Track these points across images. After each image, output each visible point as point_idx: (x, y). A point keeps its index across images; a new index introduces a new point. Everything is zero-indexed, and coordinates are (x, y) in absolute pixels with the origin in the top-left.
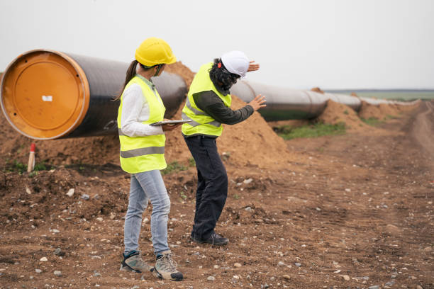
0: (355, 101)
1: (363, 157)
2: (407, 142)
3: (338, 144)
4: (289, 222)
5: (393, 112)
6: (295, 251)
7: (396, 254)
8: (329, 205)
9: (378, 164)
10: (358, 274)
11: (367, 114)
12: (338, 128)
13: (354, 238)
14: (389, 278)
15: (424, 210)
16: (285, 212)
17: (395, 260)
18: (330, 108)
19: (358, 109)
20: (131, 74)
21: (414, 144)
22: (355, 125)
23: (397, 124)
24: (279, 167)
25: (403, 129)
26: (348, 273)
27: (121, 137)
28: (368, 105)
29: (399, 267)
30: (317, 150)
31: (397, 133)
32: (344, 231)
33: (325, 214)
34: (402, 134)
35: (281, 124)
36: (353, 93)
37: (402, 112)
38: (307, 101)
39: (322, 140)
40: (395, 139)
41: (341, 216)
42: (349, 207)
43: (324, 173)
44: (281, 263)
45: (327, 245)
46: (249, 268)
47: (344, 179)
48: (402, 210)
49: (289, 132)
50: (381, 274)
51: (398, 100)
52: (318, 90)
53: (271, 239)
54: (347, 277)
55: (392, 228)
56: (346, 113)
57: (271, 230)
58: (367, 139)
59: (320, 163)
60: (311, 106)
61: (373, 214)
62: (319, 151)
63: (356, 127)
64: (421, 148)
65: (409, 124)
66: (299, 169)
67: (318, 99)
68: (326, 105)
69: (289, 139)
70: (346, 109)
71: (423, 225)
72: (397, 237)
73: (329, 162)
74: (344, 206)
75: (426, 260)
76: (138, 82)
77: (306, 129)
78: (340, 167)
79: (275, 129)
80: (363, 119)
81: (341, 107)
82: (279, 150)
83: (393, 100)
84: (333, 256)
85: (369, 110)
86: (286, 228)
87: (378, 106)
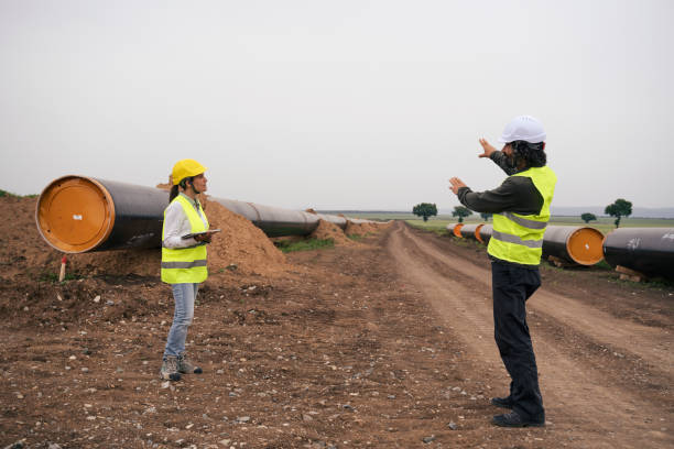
0: (342, 220)
1: (348, 266)
2: (383, 254)
3: (328, 256)
4: (287, 323)
5: (373, 230)
6: (292, 347)
7: (374, 346)
8: (320, 308)
9: (360, 272)
10: (344, 364)
11: (352, 232)
12: (329, 242)
13: (340, 334)
14: (368, 367)
15: (396, 310)
16: (284, 314)
17: (372, 352)
18: (322, 226)
19: (345, 227)
20: (174, 194)
21: (389, 256)
22: (342, 240)
23: (374, 240)
24: (279, 276)
25: (380, 244)
26: (336, 364)
27: (163, 249)
28: (353, 224)
29: (376, 357)
30: (311, 261)
31: (375, 246)
32: (332, 329)
33: (317, 315)
34: (379, 247)
35: (281, 239)
36: (340, 213)
37: (379, 230)
38: (303, 221)
39: (315, 253)
40: (373, 251)
41: (329, 317)
42: (336, 308)
43: (317, 281)
44: (280, 357)
45: (319, 341)
46: (253, 362)
47: (332, 285)
48: (379, 310)
49: (287, 246)
50: (362, 364)
51: (377, 220)
52: (311, 211)
53: (272, 337)
54: (334, 368)
55: (371, 325)
56: (335, 230)
57: (271, 330)
58: (352, 251)
59: (314, 272)
60: (306, 224)
61: (357, 314)
62: (312, 262)
63: (343, 241)
64: (394, 259)
65: (384, 240)
66: (296, 278)
67: (312, 218)
68: (318, 223)
69: (288, 252)
70: (334, 226)
71: (395, 322)
72: (375, 332)
73: (319, 271)
74: (333, 308)
75: (397, 350)
76: (182, 200)
77: (301, 244)
78: (330, 276)
79: (275, 243)
80: (348, 235)
81: (331, 225)
82: (279, 262)
83: (372, 220)
84: (323, 350)
85: (353, 228)
86: (284, 328)
87: (360, 225)
